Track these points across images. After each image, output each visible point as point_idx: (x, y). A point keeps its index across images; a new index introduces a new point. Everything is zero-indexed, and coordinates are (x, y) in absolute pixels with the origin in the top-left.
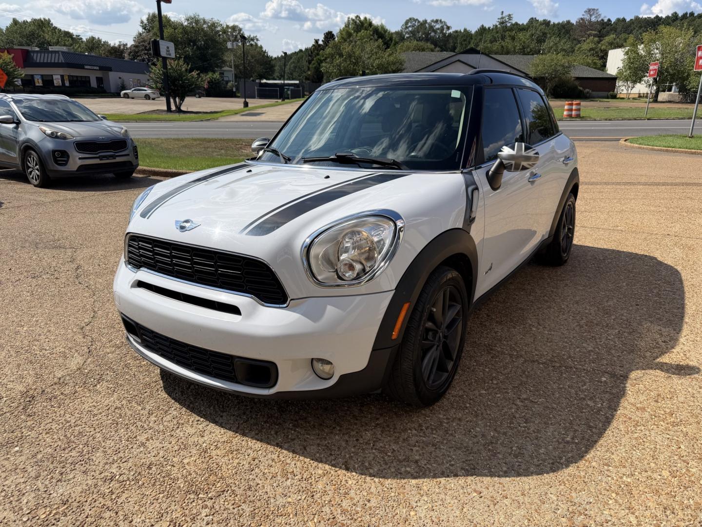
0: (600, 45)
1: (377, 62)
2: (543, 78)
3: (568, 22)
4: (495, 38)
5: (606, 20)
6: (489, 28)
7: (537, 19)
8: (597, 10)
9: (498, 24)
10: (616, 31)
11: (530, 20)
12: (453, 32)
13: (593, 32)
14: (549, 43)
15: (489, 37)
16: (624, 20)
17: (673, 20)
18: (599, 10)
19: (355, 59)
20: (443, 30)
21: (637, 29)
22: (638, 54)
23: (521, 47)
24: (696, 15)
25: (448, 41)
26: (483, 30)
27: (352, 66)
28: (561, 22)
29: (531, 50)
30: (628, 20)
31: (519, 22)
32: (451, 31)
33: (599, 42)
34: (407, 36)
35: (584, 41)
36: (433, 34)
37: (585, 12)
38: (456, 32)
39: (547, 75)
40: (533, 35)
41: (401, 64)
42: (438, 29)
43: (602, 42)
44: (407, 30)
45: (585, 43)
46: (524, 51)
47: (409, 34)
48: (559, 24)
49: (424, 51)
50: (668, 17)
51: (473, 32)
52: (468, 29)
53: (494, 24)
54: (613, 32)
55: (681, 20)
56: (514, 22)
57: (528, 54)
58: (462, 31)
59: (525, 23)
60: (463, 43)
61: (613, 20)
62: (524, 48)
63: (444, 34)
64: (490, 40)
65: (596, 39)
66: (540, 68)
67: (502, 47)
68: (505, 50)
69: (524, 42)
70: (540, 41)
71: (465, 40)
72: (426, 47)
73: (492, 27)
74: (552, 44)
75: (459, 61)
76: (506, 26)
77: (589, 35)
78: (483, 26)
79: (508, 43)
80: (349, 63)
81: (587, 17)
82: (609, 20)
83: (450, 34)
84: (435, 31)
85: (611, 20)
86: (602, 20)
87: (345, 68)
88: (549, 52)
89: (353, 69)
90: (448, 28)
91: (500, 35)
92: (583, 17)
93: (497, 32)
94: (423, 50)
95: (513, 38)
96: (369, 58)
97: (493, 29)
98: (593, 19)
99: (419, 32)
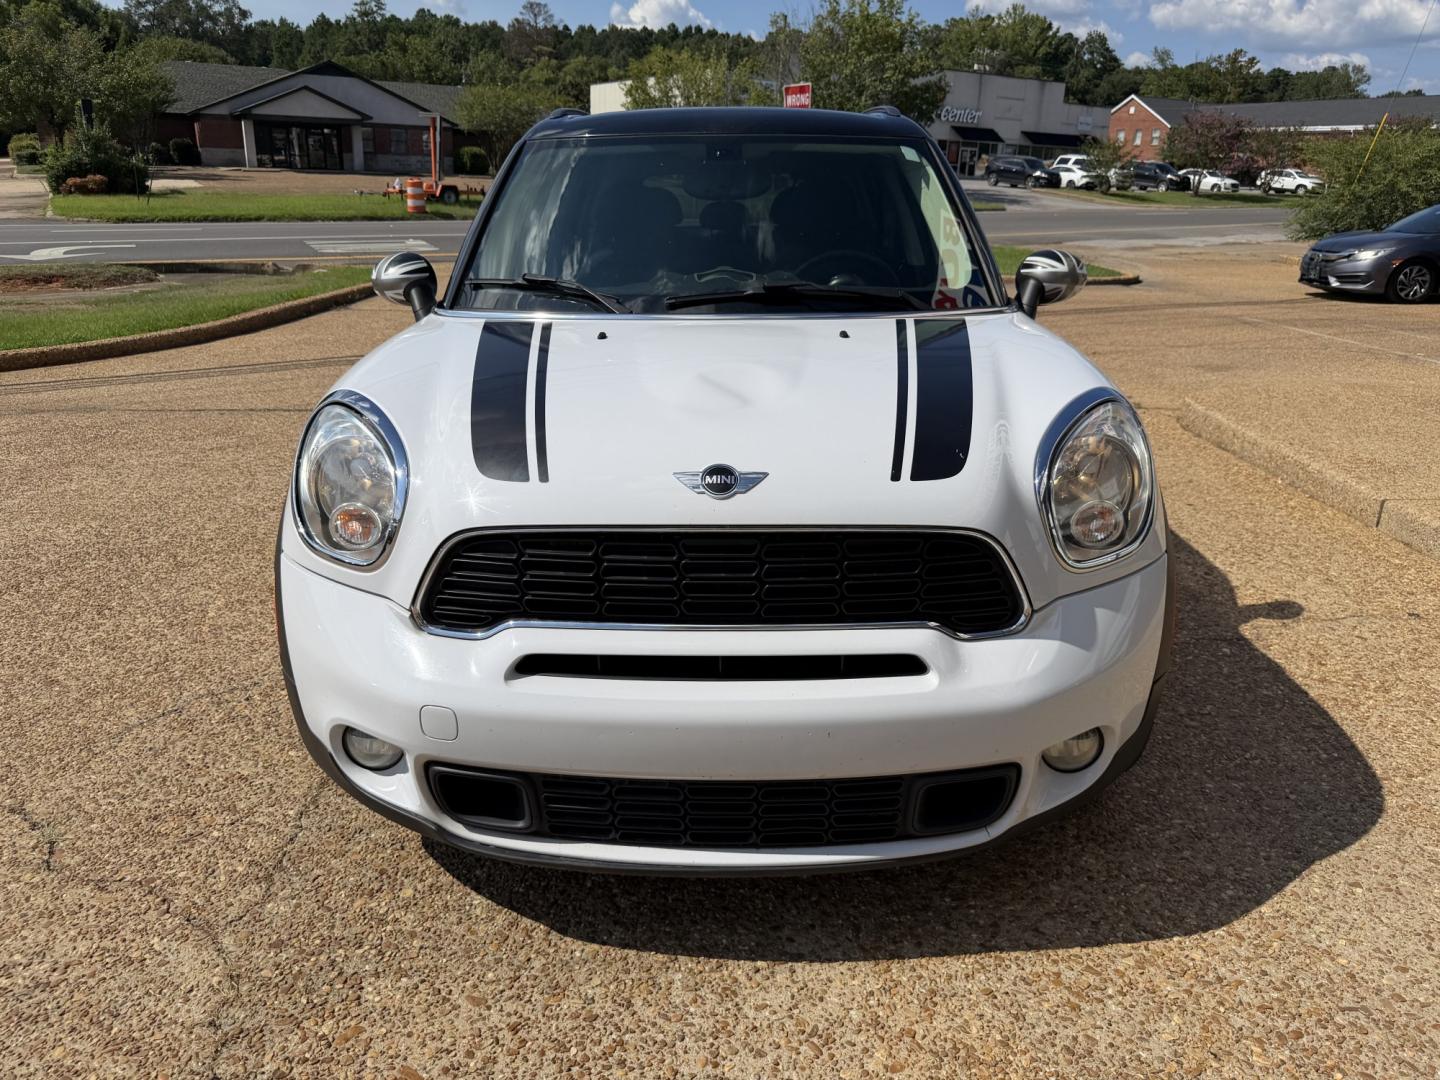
0: (562, 74)
1: (108, 79)
2: (485, 133)
3: (494, 24)
4: (355, 44)
5: (561, 28)
6: (338, 22)
7: (433, 12)
8: (545, 6)
9: (356, 15)
10: (581, 49)
11: (418, 12)
12: (257, 24)
13: (545, 48)
14: (479, 61)
15: (341, 42)
16: (592, 30)
17: (671, 37)
18: (550, 7)
19: (44, 70)
20: (233, 17)
21: (616, 48)
22: (648, 94)
23: (423, 68)
24: (704, 31)
25: (247, 42)
26: (323, 25)
27: (41, 88)
28: (480, 23)
29: (445, 77)
30: (598, 30)
31: (398, 16)
32: (250, 21)
33: (560, 68)
34: (144, 23)
35: (533, 64)
36: (208, 24)
37: (525, 7)
38: (263, 24)
39: (492, 127)
40: (442, 45)
41: (164, 88)
42: (220, 14)
43: (564, 69)
44: (143, 10)
45: (535, 69)
46: (430, 77)
47: (149, 20)
48: (476, 26)
49: (206, 61)
50: (662, 31)
51: (303, 27)
52: (289, 21)
53: (349, 14)
54: (577, 51)
55: (684, 38)
56: (388, 15)
57: (440, 82)
58: (277, 23)
59: (411, 19)
60: (284, 49)
61: (574, 29)
62: (428, 69)
63: (237, 28)
64: (346, 48)
65: (554, 62)
66: (477, 112)
67: (383, 64)
68: (391, 71)
69: (428, 59)
70: (460, 58)
71: (288, 45)
72: (208, 54)
73: (343, 21)
74: (482, 66)
75: (306, 88)
76: (374, 22)
77: (540, 54)
78: (323, 16)
79: (392, 56)
80: (29, 77)
81: (529, 17)
82: (566, 28)
83: (249, 29)
84: (213, 18)
85: (570, 27)
86: (555, 27)
87: (20, 91)
88: (480, 82)
89: (44, 93)
90: (244, 14)
91: (365, 40)
92: (520, 17)
93: (358, 33)
94: (203, 59)
95: (403, 49)
96: (84, 69)
97: (345, 24)
98: (541, 24)
99: (173, 18)
